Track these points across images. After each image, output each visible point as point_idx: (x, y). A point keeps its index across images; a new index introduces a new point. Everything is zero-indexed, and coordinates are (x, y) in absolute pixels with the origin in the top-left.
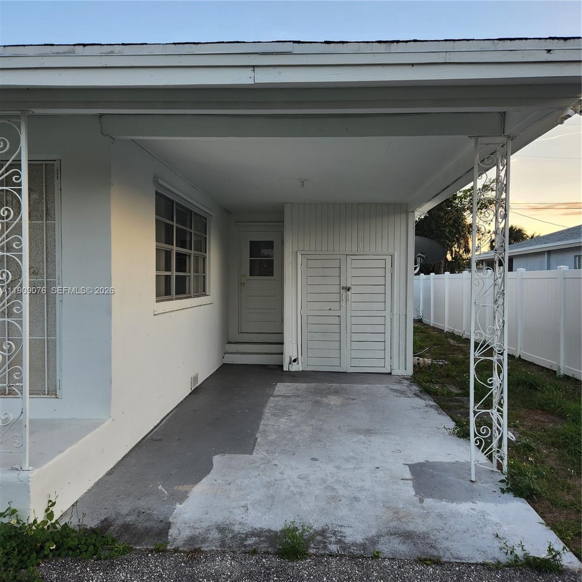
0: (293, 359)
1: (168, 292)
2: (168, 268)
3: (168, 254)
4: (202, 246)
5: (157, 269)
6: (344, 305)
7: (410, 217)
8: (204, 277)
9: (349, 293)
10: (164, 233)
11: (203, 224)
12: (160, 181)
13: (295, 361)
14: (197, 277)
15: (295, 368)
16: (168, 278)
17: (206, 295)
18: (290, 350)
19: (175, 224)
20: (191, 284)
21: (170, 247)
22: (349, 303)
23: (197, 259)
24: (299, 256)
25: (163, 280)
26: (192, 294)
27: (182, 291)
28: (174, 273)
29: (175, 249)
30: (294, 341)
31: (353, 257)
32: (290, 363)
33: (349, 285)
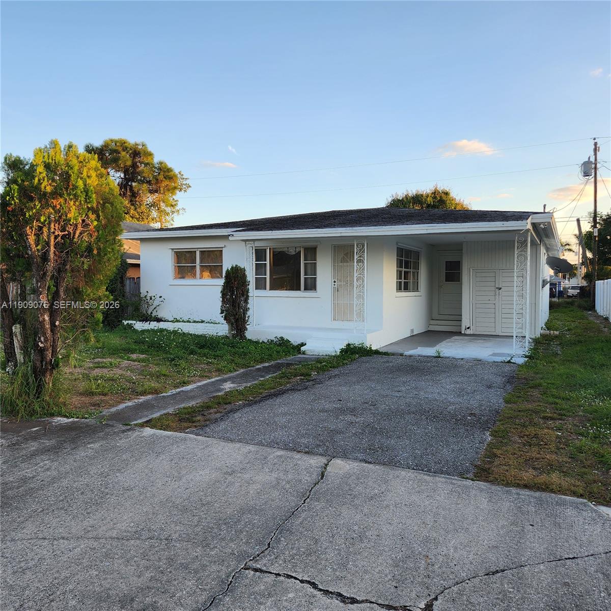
0: (467, 327)
1: (400, 289)
2: (400, 278)
3: (401, 272)
4: (417, 267)
5: (397, 279)
6: (497, 298)
7: (538, 247)
8: (418, 282)
9: (501, 291)
10: (400, 264)
11: (417, 254)
12: (399, 244)
13: (468, 328)
14: (414, 282)
15: (468, 332)
16: (400, 283)
17: (418, 291)
18: (466, 322)
19: (404, 259)
20: (411, 286)
21: (401, 269)
22: (500, 296)
23: (413, 273)
24: (471, 270)
25: (399, 283)
26: (411, 290)
27: (406, 288)
28: (403, 280)
29: (404, 269)
30: (468, 318)
31: (503, 271)
32: (465, 329)
33: (500, 287)
